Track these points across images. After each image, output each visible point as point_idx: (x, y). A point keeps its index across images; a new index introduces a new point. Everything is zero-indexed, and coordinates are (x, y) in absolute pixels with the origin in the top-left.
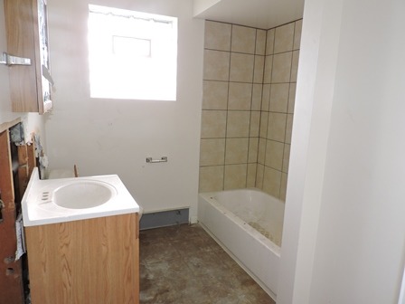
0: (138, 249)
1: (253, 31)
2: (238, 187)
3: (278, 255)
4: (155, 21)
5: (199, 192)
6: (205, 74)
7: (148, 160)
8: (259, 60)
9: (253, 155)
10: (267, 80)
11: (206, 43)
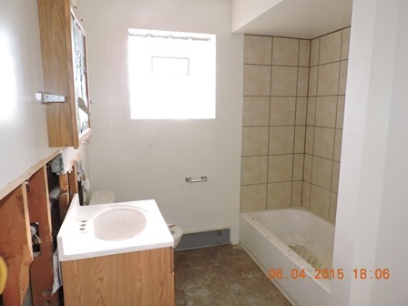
0: (173, 283)
1: (296, 42)
2: (283, 206)
3: (328, 290)
4: (194, 39)
5: (240, 212)
6: (245, 90)
7: (187, 180)
8: (303, 72)
9: (298, 172)
10: (312, 92)
11: (245, 58)
